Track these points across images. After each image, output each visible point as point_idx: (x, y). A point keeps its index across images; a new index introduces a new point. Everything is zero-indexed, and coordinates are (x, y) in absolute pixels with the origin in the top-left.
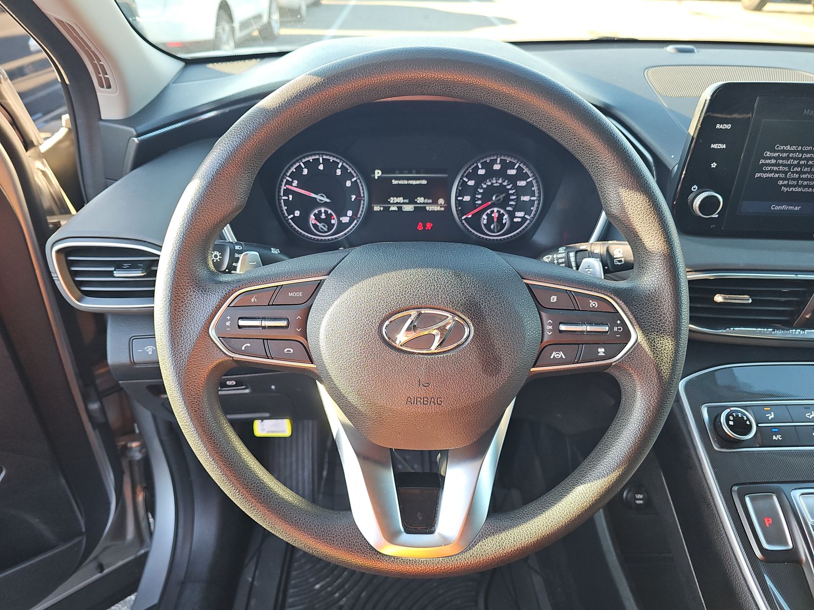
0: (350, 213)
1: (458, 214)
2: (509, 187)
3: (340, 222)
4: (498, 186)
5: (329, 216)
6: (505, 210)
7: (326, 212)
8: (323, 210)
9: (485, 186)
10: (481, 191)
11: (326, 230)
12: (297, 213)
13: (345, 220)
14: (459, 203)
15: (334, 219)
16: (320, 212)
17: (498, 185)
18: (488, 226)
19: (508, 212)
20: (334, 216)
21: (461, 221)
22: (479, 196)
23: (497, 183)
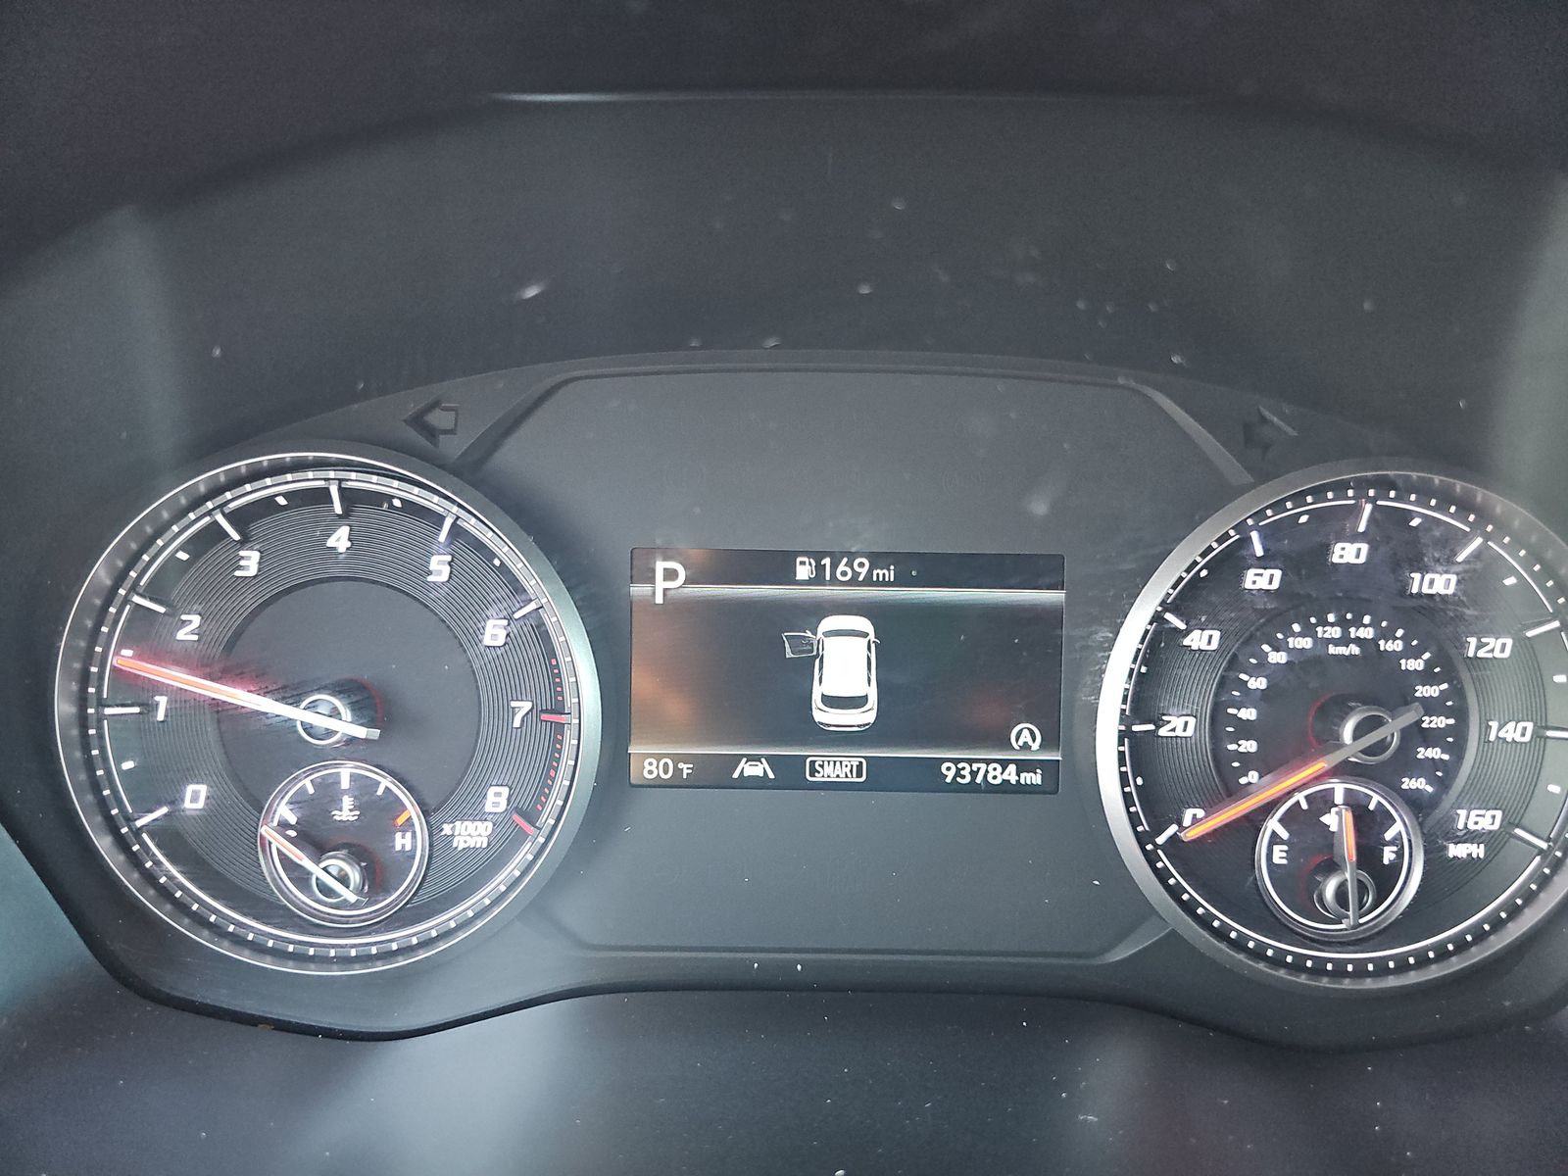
0: (496, 799)
1: (1134, 820)
2: (1415, 665)
3: (437, 844)
4: (1351, 658)
5: (379, 812)
6: (1393, 788)
7: (364, 787)
8: (346, 773)
9: (1278, 658)
10: (1258, 683)
11: (352, 898)
12: (195, 797)
13: (470, 835)
14: (1139, 752)
15: (409, 824)
16: (328, 792)
17: (1355, 650)
18: (1300, 883)
19: (1417, 805)
20: (412, 810)
21: (1151, 859)
22: (1248, 714)
23: (1345, 641)
